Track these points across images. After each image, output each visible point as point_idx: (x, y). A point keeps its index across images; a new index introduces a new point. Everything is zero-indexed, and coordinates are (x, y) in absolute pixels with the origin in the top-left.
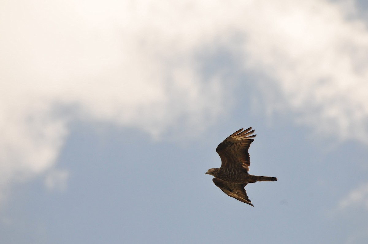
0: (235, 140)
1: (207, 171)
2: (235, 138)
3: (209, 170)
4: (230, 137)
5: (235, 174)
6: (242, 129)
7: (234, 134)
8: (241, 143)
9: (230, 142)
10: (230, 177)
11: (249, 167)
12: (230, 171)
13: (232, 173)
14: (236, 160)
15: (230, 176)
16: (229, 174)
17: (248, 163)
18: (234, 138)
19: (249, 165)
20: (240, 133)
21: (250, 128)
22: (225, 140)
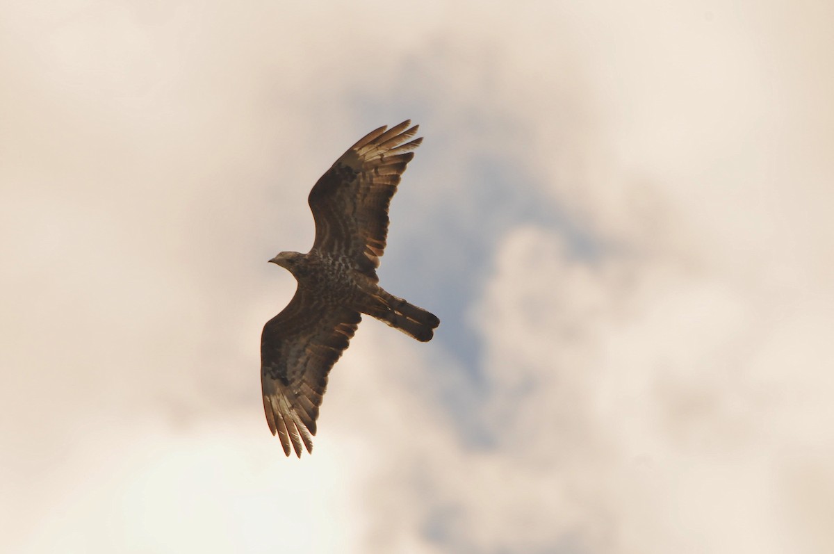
0: (363, 162)
1: (274, 256)
2: (364, 155)
3: (281, 254)
4: (350, 153)
5: (347, 267)
6: (384, 127)
7: (362, 143)
8: (376, 168)
9: (348, 169)
10: (335, 271)
11: (379, 258)
12: (336, 259)
13: (340, 265)
14: (352, 236)
15: (334, 269)
16: (333, 264)
17: (380, 246)
18: (362, 152)
19: (381, 253)
20: (378, 137)
21: (406, 123)
22: (338, 164)
